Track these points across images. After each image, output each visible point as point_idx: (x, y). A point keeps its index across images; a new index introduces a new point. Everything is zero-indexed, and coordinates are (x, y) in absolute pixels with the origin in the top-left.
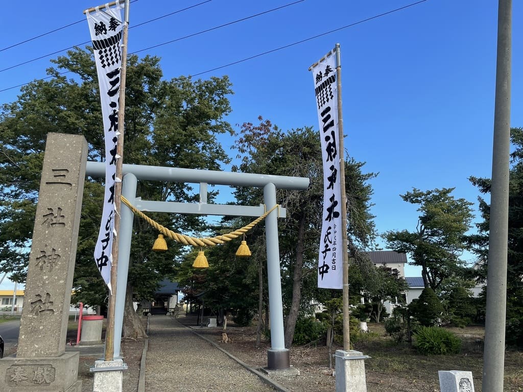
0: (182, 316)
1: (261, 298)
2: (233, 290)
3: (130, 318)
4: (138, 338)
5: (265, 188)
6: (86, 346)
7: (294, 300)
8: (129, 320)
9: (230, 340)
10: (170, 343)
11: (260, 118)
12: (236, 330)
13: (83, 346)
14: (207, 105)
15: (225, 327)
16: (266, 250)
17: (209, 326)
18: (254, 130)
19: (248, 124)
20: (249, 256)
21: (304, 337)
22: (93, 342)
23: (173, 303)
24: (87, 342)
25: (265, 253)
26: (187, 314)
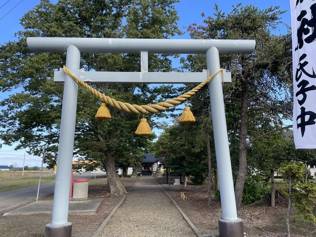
0: (160, 176)
1: (210, 165)
2: (188, 158)
3: (114, 180)
4: (120, 194)
5: (208, 52)
6: (76, 202)
7: (240, 167)
8: (113, 181)
9: (187, 198)
10: (141, 199)
11: (203, 15)
12: (194, 188)
13: (74, 202)
14: (158, 12)
15: (186, 186)
16: (212, 122)
17: (175, 184)
18: (198, 30)
19: (193, 24)
20: (193, 121)
21: (249, 197)
22: (80, 198)
23: (155, 167)
24: (76, 199)
25: (211, 123)
26: (163, 175)
